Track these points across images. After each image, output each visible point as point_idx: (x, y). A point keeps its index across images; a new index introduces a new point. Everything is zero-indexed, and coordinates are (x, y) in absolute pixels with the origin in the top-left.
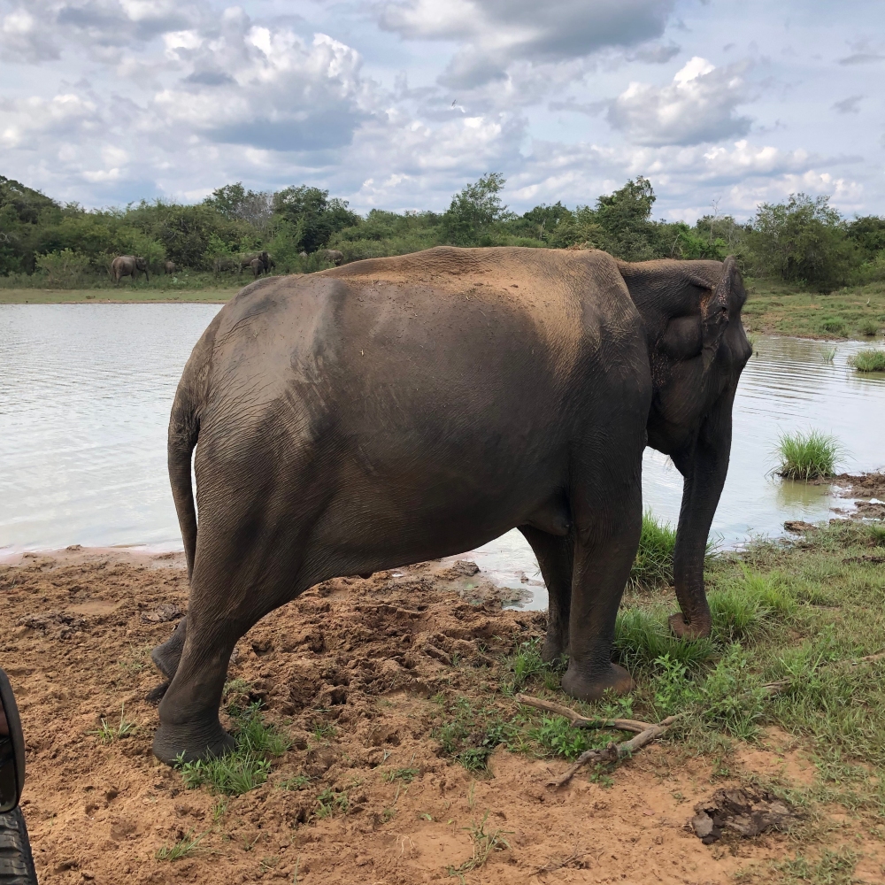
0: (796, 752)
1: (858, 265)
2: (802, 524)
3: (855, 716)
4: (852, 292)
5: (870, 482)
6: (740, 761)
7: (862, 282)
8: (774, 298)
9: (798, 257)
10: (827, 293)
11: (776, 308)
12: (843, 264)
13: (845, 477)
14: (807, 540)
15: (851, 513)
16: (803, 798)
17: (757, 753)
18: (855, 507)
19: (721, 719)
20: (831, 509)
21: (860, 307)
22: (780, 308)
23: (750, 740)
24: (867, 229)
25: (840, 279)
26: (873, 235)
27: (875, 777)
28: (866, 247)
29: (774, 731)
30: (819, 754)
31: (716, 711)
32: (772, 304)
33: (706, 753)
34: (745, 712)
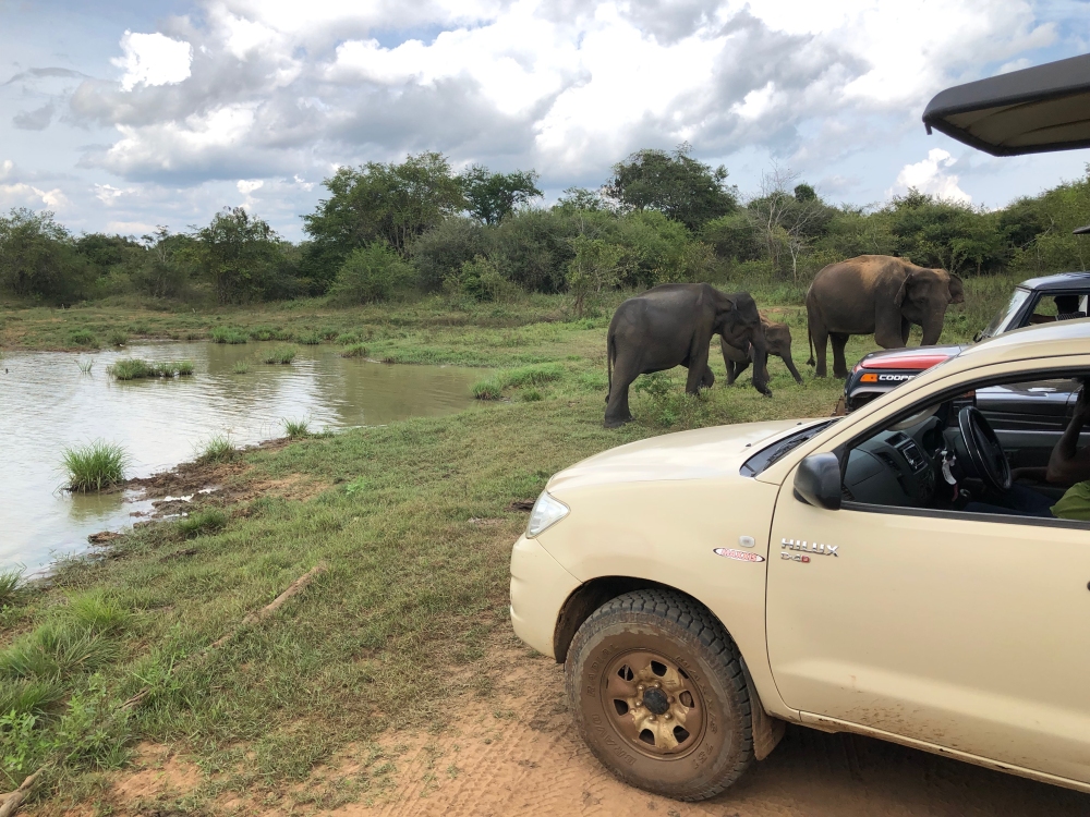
0: (173, 758)
1: (93, 279)
2: (107, 534)
3: (219, 703)
4: (92, 305)
5: (161, 481)
6: (119, 792)
7: (100, 296)
8: (10, 313)
9: (29, 271)
10: (67, 306)
11: (15, 323)
12: (79, 278)
13: (137, 482)
14: (117, 548)
15: (151, 514)
16: (194, 801)
17: (135, 777)
18: (153, 508)
19: (88, 758)
20: (131, 515)
21: (103, 319)
22: (19, 322)
23: (124, 766)
24: (95, 246)
25: (77, 292)
26: (104, 252)
27: (252, 753)
28: (97, 262)
29: (145, 748)
30: (196, 752)
31: (78, 752)
32: (10, 319)
33: (81, 799)
34: (114, 740)
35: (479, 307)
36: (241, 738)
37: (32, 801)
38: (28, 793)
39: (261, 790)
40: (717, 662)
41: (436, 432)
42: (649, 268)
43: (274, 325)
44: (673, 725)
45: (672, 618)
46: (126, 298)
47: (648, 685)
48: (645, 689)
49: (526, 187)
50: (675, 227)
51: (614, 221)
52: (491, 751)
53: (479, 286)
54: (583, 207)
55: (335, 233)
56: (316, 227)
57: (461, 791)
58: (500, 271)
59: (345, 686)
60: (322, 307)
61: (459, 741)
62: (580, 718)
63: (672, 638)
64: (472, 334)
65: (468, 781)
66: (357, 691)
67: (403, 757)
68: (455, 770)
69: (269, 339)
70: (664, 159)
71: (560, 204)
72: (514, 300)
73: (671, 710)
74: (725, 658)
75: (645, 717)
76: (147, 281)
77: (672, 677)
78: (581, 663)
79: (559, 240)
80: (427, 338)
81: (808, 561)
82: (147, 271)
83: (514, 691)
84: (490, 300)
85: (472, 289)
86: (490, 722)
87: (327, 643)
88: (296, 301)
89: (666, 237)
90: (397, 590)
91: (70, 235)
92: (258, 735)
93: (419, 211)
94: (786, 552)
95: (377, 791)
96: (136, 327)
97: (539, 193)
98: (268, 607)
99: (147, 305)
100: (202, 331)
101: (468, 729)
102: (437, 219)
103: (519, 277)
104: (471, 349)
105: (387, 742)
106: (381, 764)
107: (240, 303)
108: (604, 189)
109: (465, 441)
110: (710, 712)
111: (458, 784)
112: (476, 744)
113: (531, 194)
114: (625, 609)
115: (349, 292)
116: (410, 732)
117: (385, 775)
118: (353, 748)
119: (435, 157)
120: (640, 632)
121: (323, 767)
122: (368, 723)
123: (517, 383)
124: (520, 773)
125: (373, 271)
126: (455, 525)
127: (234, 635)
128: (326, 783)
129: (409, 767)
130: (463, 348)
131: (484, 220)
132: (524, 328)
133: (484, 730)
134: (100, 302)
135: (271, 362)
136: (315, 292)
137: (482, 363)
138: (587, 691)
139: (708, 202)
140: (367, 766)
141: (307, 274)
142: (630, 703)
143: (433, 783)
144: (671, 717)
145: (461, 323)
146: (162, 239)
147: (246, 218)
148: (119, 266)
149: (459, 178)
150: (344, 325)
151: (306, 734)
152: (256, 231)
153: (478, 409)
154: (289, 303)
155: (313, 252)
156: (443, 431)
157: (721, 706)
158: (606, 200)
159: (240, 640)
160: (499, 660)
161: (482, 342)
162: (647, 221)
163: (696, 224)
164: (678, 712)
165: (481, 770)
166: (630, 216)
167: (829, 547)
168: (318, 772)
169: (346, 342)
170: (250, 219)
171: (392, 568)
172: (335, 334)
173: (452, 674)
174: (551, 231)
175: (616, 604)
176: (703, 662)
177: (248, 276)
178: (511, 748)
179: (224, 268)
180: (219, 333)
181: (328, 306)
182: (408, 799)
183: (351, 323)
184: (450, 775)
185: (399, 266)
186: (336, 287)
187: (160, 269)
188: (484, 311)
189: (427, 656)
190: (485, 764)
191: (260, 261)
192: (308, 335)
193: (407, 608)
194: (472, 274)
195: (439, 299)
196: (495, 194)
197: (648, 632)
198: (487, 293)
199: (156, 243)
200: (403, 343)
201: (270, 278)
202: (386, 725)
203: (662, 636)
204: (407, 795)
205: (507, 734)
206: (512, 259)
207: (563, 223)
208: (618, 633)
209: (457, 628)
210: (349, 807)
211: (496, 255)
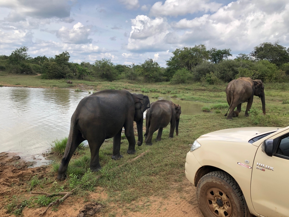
0: (103, 192)
1: (118, 75)
3: (116, 181)
6: (90, 197)
7: (119, 79)
8: (100, 82)
9: (105, 73)
10: (111, 81)
12: (114, 75)
16: (105, 202)
17: (94, 194)
19: (86, 187)
21: (118, 85)
22: (101, 85)
23: (93, 191)
24: (119, 67)
25: (114, 78)
26: (120, 69)
27: (120, 194)
28: (119, 71)
29: (98, 187)
30: (108, 191)
31: (85, 185)
32: (99, 84)
33: (82, 197)
34: (91, 184)
35: (210, 86)
36: (119, 190)
37: (72, 195)
38: (72, 192)
39: (119, 203)
40: (237, 195)
41: (188, 119)
42: (263, 77)
43: (156, 88)
44: (224, 210)
45: (225, 180)
46: (124, 80)
47: (218, 198)
48: (217, 198)
49: (227, 53)
50: (273, 65)
51: (253, 63)
52: (176, 206)
53: (211, 80)
54: (244, 59)
55: (174, 65)
56: (169, 64)
57: (166, 215)
58: (217, 76)
59: (146, 182)
60: (168, 84)
61: (169, 202)
62: (199, 203)
63: (224, 186)
64: (206, 93)
65: (168, 213)
66: (148, 184)
67: (154, 203)
68: (166, 209)
69: (154, 92)
70: (271, 45)
71: (237, 58)
72: (220, 84)
73: (224, 206)
74: (239, 194)
75: (217, 206)
76: (129, 76)
77: (224, 197)
78: (200, 188)
79: (235, 68)
80: (193, 94)
81: (264, 171)
82: (129, 74)
83: (187, 192)
84: (213, 84)
85: (208, 81)
86: (179, 199)
87: (145, 171)
88: (162, 83)
89: (269, 68)
90: (165, 160)
91: (114, 65)
92: (122, 190)
93: (196, 60)
94: (258, 167)
95: (145, 210)
96: (125, 87)
97: (231, 55)
98: (134, 159)
99: (128, 82)
100: (139, 89)
101: (172, 200)
102: (201, 62)
103: (222, 78)
104: (204, 97)
105: (152, 198)
106: (148, 203)
107: (149, 82)
108: (251, 54)
109: (195, 123)
110: (234, 209)
111: (165, 213)
112: (173, 204)
113: (229, 55)
114: (213, 175)
115: (175, 81)
116: (158, 197)
117: (148, 207)
118: (143, 198)
119: (203, 46)
120: (216, 183)
121: (135, 201)
122: (148, 193)
123: (215, 108)
124: (182, 214)
125: (182, 75)
126: (185, 145)
127: (124, 165)
128: (134, 205)
129: (155, 206)
130: (202, 97)
131: (214, 62)
132: (222, 92)
133: (176, 201)
134: (118, 80)
135: (153, 98)
136: (167, 80)
137: (207, 101)
138: (201, 196)
139: (285, 58)
140: (145, 203)
141: (166, 76)
142: (213, 201)
143: (159, 211)
144: (224, 208)
145: (204, 90)
146: (133, 66)
147: (152, 61)
148: (124, 72)
149: (208, 51)
150: (173, 89)
151: (133, 192)
152: (155, 65)
153: (202, 114)
154: (160, 83)
155: (168, 70)
156: (190, 119)
157: (237, 208)
158: (251, 57)
159: (125, 166)
160: (186, 183)
161: (208, 96)
162: (263, 63)
163: (280, 65)
164: (225, 207)
165: (172, 211)
166: (258, 62)
167: (271, 167)
168: (133, 202)
169: (172, 94)
170: (153, 62)
171: (166, 154)
172: (170, 91)
173: (173, 184)
174: (233, 66)
175: (210, 174)
176: (232, 194)
177: (152, 76)
178: (182, 207)
179: (146, 74)
180: (143, 90)
181: (170, 84)
182: (152, 214)
183: (175, 89)
184: (164, 210)
185: (189, 74)
186: (173, 79)
187: (132, 73)
188: (211, 87)
189: (168, 178)
190: (174, 209)
191: (155, 72)
192: (163, 91)
193: (166, 165)
194: (209, 77)
195: (199, 83)
196: (218, 55)
197: (218, 183)
198: (213, 82)
199: (132, 67)
200: (187, 95)
201: (157, 76)
202: (152, 194)
203: (222, 185)
204: (152, 213)
205: (182, 203)
206: (221, 73)
207: (237, 63)
208: (210, 182)
209: (178, 173)
210: (138, 212)
211: (216, 72)
